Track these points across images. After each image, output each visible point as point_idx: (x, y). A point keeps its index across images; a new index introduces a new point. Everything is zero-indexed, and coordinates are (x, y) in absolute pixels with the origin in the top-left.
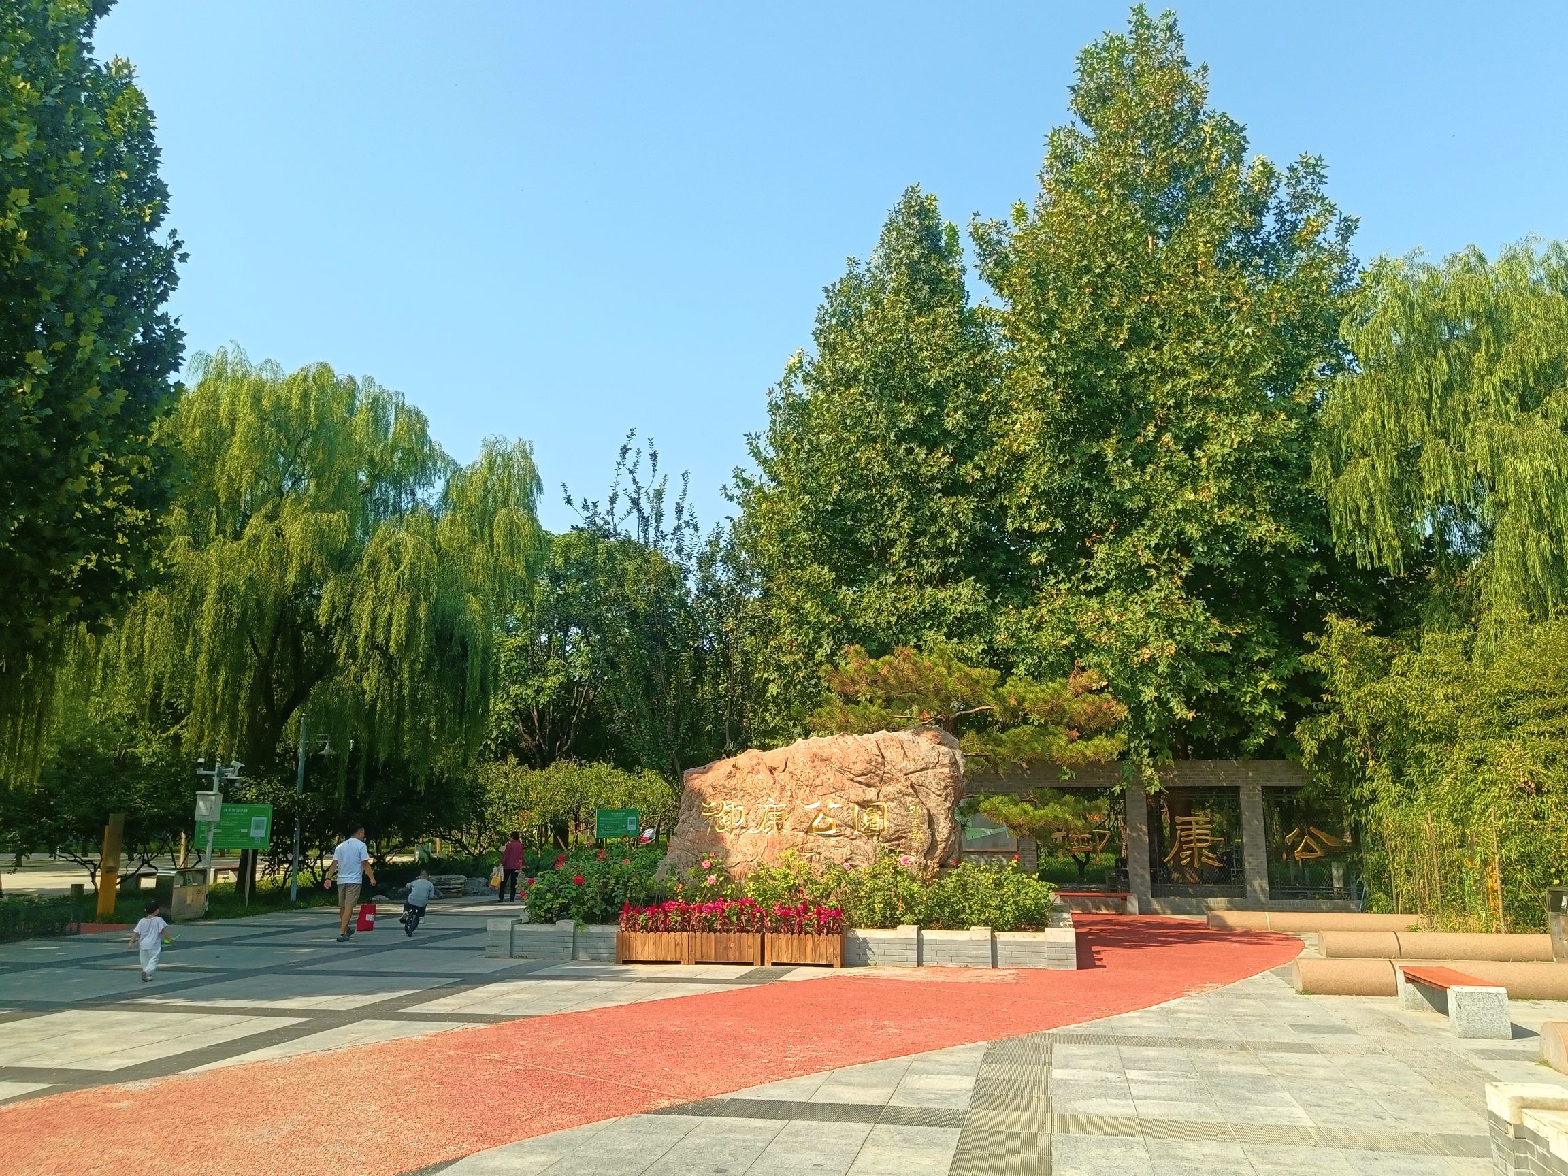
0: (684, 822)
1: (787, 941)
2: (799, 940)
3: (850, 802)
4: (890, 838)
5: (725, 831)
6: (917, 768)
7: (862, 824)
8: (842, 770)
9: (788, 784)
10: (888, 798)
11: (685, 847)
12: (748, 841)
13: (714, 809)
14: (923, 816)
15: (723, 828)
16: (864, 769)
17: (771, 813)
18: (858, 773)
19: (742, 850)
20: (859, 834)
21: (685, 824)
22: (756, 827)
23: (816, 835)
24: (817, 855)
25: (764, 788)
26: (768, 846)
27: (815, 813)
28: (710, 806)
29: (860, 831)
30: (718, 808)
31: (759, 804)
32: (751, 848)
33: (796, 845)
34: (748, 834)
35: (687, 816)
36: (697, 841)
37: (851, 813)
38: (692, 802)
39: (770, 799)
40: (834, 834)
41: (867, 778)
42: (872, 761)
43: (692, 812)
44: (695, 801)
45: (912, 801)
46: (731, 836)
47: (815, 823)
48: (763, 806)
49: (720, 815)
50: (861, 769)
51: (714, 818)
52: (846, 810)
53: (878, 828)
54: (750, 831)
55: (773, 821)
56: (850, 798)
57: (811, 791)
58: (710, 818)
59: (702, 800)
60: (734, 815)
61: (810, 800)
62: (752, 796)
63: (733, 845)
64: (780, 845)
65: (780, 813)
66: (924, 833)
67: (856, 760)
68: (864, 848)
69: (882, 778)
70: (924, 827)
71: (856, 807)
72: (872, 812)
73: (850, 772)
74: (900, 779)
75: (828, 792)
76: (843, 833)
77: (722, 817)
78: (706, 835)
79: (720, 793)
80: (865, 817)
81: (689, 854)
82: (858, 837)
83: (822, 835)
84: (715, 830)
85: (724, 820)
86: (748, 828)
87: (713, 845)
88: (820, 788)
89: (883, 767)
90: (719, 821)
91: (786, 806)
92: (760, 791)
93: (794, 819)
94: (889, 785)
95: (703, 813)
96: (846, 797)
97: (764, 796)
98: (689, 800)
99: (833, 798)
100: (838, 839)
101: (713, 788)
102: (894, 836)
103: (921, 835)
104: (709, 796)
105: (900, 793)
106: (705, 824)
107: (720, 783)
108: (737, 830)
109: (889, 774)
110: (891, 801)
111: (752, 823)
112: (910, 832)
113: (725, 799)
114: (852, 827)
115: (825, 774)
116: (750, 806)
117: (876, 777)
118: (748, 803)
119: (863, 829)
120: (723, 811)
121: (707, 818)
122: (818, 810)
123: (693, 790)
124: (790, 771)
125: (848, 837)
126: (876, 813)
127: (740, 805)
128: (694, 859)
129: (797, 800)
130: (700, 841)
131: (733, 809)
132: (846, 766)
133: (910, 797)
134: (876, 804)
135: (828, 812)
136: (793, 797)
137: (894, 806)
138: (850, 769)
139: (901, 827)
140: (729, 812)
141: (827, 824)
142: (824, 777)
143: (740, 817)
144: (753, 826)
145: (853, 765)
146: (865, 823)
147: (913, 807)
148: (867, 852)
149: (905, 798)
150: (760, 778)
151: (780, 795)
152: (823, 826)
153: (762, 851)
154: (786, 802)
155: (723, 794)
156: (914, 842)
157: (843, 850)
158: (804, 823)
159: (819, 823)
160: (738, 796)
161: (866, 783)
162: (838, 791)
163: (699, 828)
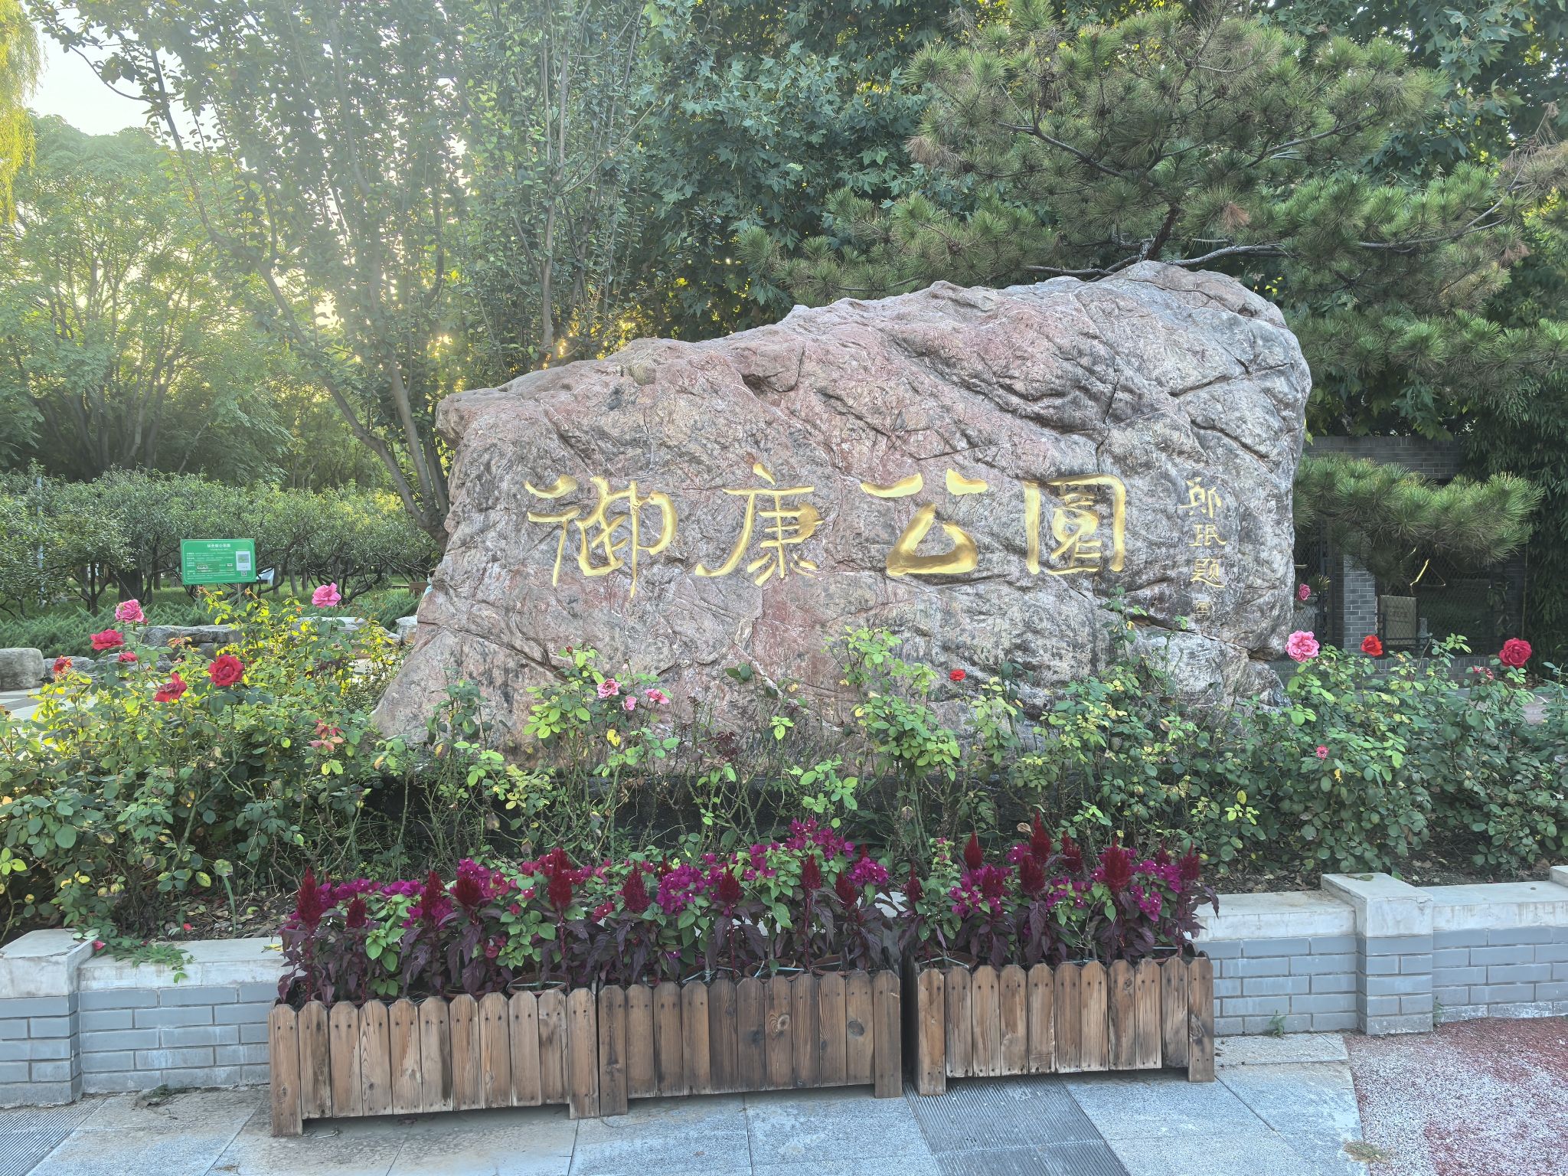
0: (466, 544)
1: (1007, 994)
2: (1054, 983)
3: (1017, 477)
4: (1134, 581)
5: (613, 572)
6: (1204, 377)
7: (1053, 543)
8: (983, 381)
9: (815, 426)
10: (1127, 465)
11: (478, 625)
12: (697, 602)
13: (571, 503)
14: (1226, 517)
15: (604, 561)
16: (1058, 377)
17: (765, 515)
18: (1036, 389)
19: (678, 629)
20: (1042, 572)
21: (473, 551)
22: (719, 557)
23: (907, 579)
24: (919, 640)
25: (735, 440)
26: (765, 614)
27: (908, 513)
28: (557, 494)
29: (1045, 564)
30: (582, 501)
31: (724, 486)
32: (708, 623)
33: (859, 611)
34: (696, 581)
35: (477, 526)
36: (519, 605)
37: (1020, 511)
38: (491, 482)
39: (758, 470)
40: (968, 574)
41: (1063, 405)
42: (1081, 353)
43: (493, 515)
44: (502, 479)
45: (1195, 474)
46: (634, 588)
47: (910, 543)
48: (738, 493)
49: (591, 521)
50: (1048, 376)
51: (572, 534)
52: (1005, 500)
53: (1097, 555)
54: (699, 571)
55: (774, 537)
56: (1018, 467)
57: (892, 447)
58: (558, 532)
59: (524, 476)
60: (642, 524)
61: (890, 473)
62: (699, 462)
63: (644, 613)
64: (807, 611)
65: (796, 514)
66: (1228, 565)
67: (1030, 350)
68: (1060, 614)
69: (1110, 405)
70: (1228, 549)
71: (1034, 495)
72: (1079, 507)
73: (1010, 389)
74: (1164, 409)
75: (948, 449)
76: (996, 571)
77: (597, 530)
78: (546, 584)
79: (586, 454)
80: (1059, 522)
81: (494, 646)
82: (1041, 582)
83: (928, 580)
84: (578, 568)
85: (604, 537)
86: (692, 561)
87: (575, 616)
88: (921, 438)
89: (1111, 370)
90: (588, 542)
91: (814, 494)
92: (724, 448)
93: (841, 533)
94: (1131, 425)
95: (531, 518)
96: (1004, 464)
97: (737, 463)
98: (479, 477)
99: (962, 467)
100: (981, 588)
101: (564, 438)
102: (1144, 577)
103: (1218, 571)
104: (549, 462)
105: (1163, 450)
106: (542, 552)
107: (585, 422)
108: (655, 569)
109: (1131, 391)
110: (1137, 473)
111: (704, 548)
112: (1188, 562)
113: (607, 474)
114: (1023, 553)
115: (932, 395)
116: (693, 495)
117: (1090, 403)
118: (684, 485)
119: (1054, 557)
120: (600, 511)
121: (550, 534)
122: (917, 505)
123: (495, 445)
124: (818, 385)
125: (1010, 584)
126: (1090, 508)
127: (661, 492)
128: (510, 660)
129: (849, 474)
130: (529, 604)
131: (634, 503)
132: (995, 369)
133: (1191, 462)
134: (1093, 481)
135: (950, 509)
136: (834, 465)
137: (1146, 489)
138: (1011, 377)
139: (1164, 550)
140: (621, 513)
141: (948, 545)
142: (931, 403)
143: (661, 529)
144: (708, 556)
145: (1019, 367)
146: (1061, 539)
147: (1197, 489)
148: (1069, 626)
149: (1175, 465)
150: (719, 408)
151: (792, 461)
152: (937, 550)
153: (748, 631)
154: (815, 480)
155: (597, 456)
156: (1200, 591)
157: (998, 621)
158: (875, 542)
159: (921, 542)
160: (648, 463)
161: (1060, 420)
162: (976, 446)
163: (523, 563)
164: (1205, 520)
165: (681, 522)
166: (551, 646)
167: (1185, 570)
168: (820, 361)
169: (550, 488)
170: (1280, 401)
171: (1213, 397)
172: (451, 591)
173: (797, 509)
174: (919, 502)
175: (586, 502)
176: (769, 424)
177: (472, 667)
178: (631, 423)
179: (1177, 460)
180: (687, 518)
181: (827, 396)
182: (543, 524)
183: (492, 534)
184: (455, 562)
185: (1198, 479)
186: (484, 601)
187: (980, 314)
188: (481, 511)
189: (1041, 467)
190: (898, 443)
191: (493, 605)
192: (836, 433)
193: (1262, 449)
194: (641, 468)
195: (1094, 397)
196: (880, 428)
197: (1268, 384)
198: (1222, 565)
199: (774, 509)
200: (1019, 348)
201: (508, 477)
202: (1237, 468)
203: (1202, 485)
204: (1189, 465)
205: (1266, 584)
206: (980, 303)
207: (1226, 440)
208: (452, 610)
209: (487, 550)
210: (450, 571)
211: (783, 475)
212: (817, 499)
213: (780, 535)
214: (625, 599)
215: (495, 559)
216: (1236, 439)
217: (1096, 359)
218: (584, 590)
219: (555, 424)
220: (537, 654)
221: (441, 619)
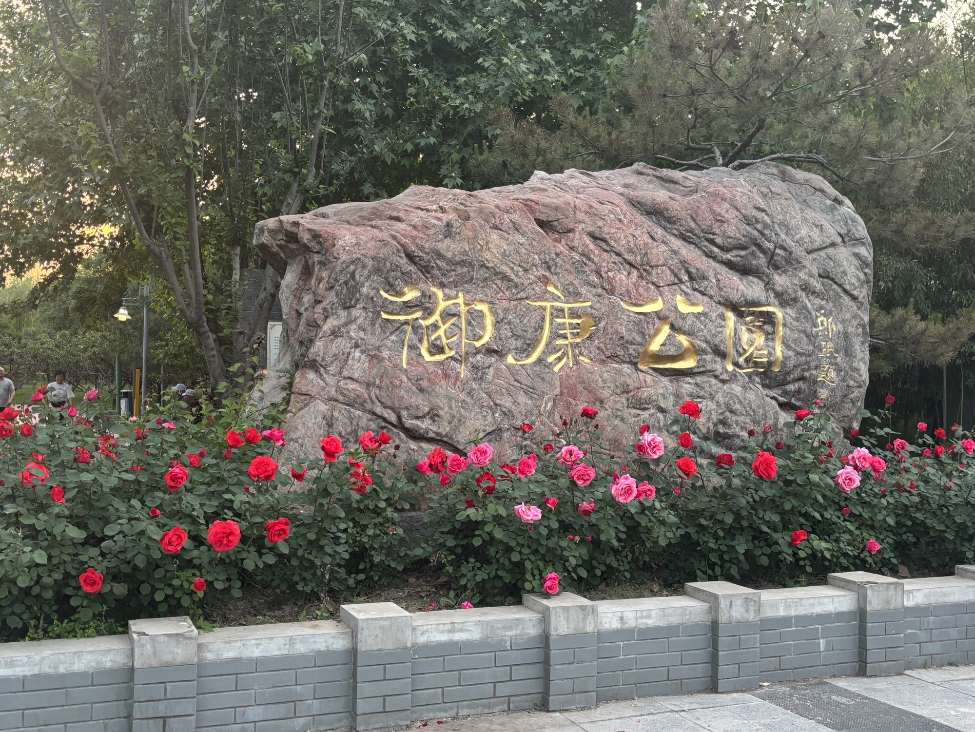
3: (720, 303)
4: (786, 379)
5: (447, 358)
6: (824, 243)
7: (741, 350)
8: (695, 235)
9: (589, 259)
10: (784, 300)
11: (344, 395)
12: (512, 383)
13: (416, 306)
14: (838, 338)
15: (440, 350)
16: (744, 236)
17: (559, 320)
18: (729, 243)
19: (498, 402)
20: (734, 370)
21: (340, 339)
22: (525, 350)
23: (651, 371)
24: (660, 415)
25: (533, 265)
26: (562, 393)
27: (654, 324)
28: (406, 298)
29: (736, 364)
30: (425, 305)
31: (527, 298)
32: (522, 398)
33: (623, 393)
34: (508, 367)
35: (343, 320)
36: (378, 381)
37: (722, 327)
38: (355, 287)
39: (551, 289)
40: (691, 369)
41: (746, 256)
42: (757, 221)
43: (355, 312)
44: (363, 286)
45: (821, 308)
46: (463, 371)
47: (655, 346)
48: (537, 304)
49: (430, 321)
50: (738, 235)
51: (416, 329)
52: (714, 318)
53: (766, 360)
54: (510, 360)
55: (565, 337)
56: (721, 296)
57: (641, 277)
58: (406, 327)
59: (380, 283)
60: (469, 323)
61: (641, 295)
62: (510, 280)
63: (471, 390)
64: (590, 392)
65: (579, 321)
66: (839, 370)
67: (726, 216)
68: (745, 399)
69: (772, 258)
70: (839, 359)
71: (730, 315)
72: (754, 326)
73: (712, 242)
74: (805, 263)
75: (676, 281)
76: (708, 368)
77: (435, 327)
78: (398, 367)
79: (426, 270)
80: (745, 336)
81: (358, 412)
82: (734, 377)
83: (663, 372)
84: (420, 355)
85: (441, 332)
86: (504, 352)
87: (421, 390)
88: (660, 272)
89: (773, 234)
90: (428, 336)
91: (591, 307)
92: (526, 270)
93: (610, 336)
94: (785, 272)
95: (385, 316)
96: (712, 293)
97: (536, 282)
98: (346, 283)
99: (686, 294)
100: (699, 379)
101: (410, 257)
102: (792, 376)
103: (833, 374)
104: (399, 274)
105: (803, 290)
106: (393, 341)
107: (427, 245)
108: (479, 357)
109: (785, 249)
110: (789, 305)
111: (514, 343)
112: (817, 367)
113: (442, 285)
114: (723, 355)
115: (663, 242)
116: (505, 304)
117: (761, 255)
118: (499, 296)
119: (741, 360)
120: (438, 313)
121: (398, 328)
122: (659, 318)
123: (359, 259)
124: (588, 230)
125: (716, 377)
126: (760, 327)
127: (482, 301)
128: (371, 423)
129: (613, 294)
130: (386, 381)
131: (463, 309)
132: (703, 227)
133: (818, 299)
134: (764, 309)
135: (680, 323)
136: (603, 288)
137: (794, 316)
138: (714, 234)
139: (804, 358)
140: (454, 315)
141: (679, 348)
142: (663, 248)
143: (483, 328)
144: (517, 349)
145: (719, 227)
146: (746, 347)
147: (822, 318)
148: (751, 408)
149: (809, 301)
150: (521, 242)
151: (576, 282)
152: (672, 351)
153: (550, 404)
154: (591, 297)
155: (436, 272)
156: (822, 387)
157: (709, 403)
158: (632, 344)
159: (662, 345)
160: (472, 279)
161: (744, 265)
162: (695, 280)
163: (378, 349)
164: (827, 339)
165: (497, 324)
166: (404, 413)
167: (814, 372)
168: (586, 213)
169: (400, 294)
170: (864, 262)
171: (828, 256)
172: (322, 370)
173: (579, 317)
174: (660, 317)
175: (428, 305)
176: (557, 255)
177: (341, 428)
178: (459, 249)
179: (811, 298)
180: (502, 320)
181: (594, 237)
182: (394, 321)
183: (354, 326)
184: (326, 347)
185: (823, 311)
186: (350, 378)
187: (682, 188)
188: (345, 308)
189: (735, 297)
190: (645, 274)
191: (357, 381)
192: (604, 264)
193: (855, 293)
194: (466, 282)
195: (763, 251)
196: (634, 263)
197: (856, 250)
198: (835, 370)
199: (564, 317)
200: (720, 215)
201: (367, 284)
202: (840, 304)
203: (825, 315)
204: (818, 301)
205: (856, 384)
206: (681, 181)
207: (835, 286)
208: (322, 383)
209: (351, 338)
210: (321, 354)
211: (569, 292)
212: (594, 311)
213: (569, 336)
214: (457, 379)
215: (357, 346)
216: (840, 286)
217: (766, 226)
218: (427, 372)
219: (402, 245)
220: (393, 418)
221: (314, 391)
